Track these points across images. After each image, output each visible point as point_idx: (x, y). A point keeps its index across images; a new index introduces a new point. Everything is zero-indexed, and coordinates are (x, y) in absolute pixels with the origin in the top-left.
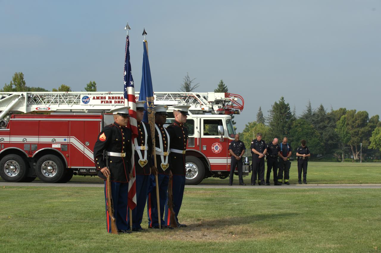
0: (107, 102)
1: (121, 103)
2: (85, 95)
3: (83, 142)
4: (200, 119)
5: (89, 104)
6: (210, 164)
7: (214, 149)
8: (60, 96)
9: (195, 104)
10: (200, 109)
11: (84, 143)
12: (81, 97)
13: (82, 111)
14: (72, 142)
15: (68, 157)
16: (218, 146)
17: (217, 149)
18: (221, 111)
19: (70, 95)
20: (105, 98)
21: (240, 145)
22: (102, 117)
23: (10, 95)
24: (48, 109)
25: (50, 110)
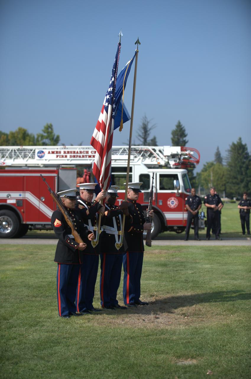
0: (63, 156)
1: (77, 157)
2: (40, 150)
3: (38, 197)
4: (156, 174)
5: (44, 158)
6: (166, 218)
7: (169, 204)
8: (15, 151)
9: (151, 158)
10: (156, 163)
11: (39, 199)
12: (36, 152)
13: (37, 165)
14: (27, 198)
15: (24, 212)
16: (174, 201)
17: (173, 204)
18: (177, 165)
19: (24, 150)
20: (60, 152)
21: (196, 200)
22: (57, 172)
24: (3, 164)
25: (5, 165)
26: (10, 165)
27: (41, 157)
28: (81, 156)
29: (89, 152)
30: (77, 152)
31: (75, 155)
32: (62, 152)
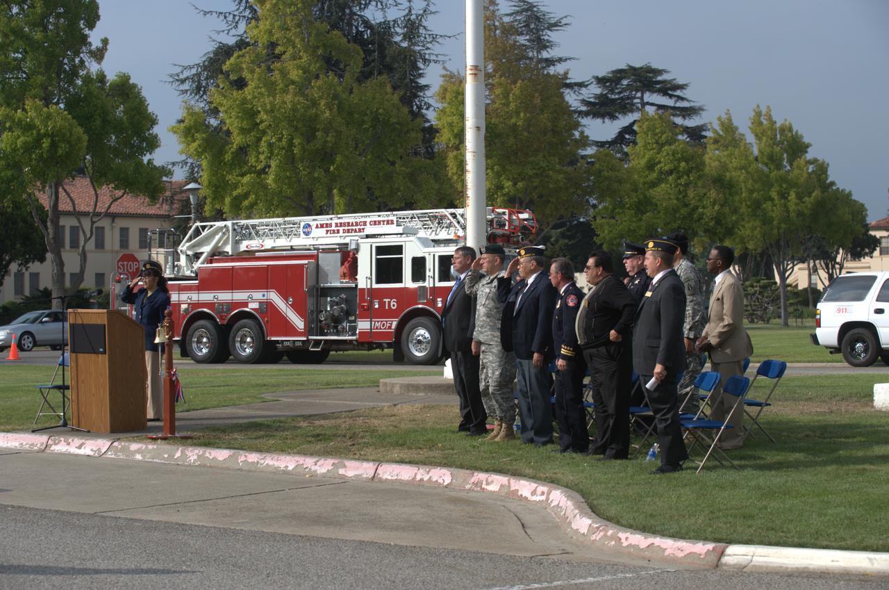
0: (334, 232)
1: (352, 232)
2: (306, 223)
4: (434, 255)
5: (310, 236)
8: (275, 225)
11: (287, 300)
12: (302, 226)
13: (305, 247)
14: (272, 299)
15: (267, 322)
20: (331, 225)
22: (316, 257)
23: (212, 226)
24: (261, 246)
25: (263, 248)
26: (269, 247)
27: (307, 234)
28: (357, 230)
29: (368, 223)
30: (352, 223)
31: (349, 228)
32: (334, 225)
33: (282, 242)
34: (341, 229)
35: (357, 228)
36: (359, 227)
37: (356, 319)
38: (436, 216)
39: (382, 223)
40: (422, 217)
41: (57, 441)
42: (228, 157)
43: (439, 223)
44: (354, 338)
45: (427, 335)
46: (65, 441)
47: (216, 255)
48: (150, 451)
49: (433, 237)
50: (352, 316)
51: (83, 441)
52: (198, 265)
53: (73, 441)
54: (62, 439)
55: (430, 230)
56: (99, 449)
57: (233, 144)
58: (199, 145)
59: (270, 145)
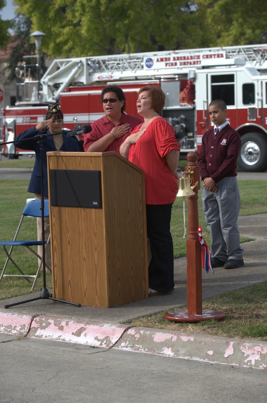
0: (172, 64)
1: (187, 64)
2: (148, 57)
4: (262, 82)
5: (153, 68)
8: (122, 60)
12: (144, 61)
20: (169, 59)
23: (68, 62)
24: (110, 77)
25: (112, 79)
26: (117, 78)
27: (149, 66)
28: (192, 63)
29: (201, 57)
30: (188, 57)
31: (185, 61)
32: (172, 59)
33: (129, 74)
34: (178, 62)
35: (192, 61)
36: (194, 60)
37: (193, 135)
38: (260, 50)
39: (213, 57)
40: (247, 51)
41: (44, 324)
42: (51, 14)
43: (262, 56)
44: (194, 150)
45: (257, 147)
46: (55, 325)
47: (73, 85)
48: (184, 345)
49: (258, 67)
50: (189, 132)
51: (82, 325)
52: (58, 93)
53: (67, 324)
54: (51, 321)
55: (255, 62)
56: (107, 338)
57: (55, 4)
58: (30, 6)
59: (83, 6)
